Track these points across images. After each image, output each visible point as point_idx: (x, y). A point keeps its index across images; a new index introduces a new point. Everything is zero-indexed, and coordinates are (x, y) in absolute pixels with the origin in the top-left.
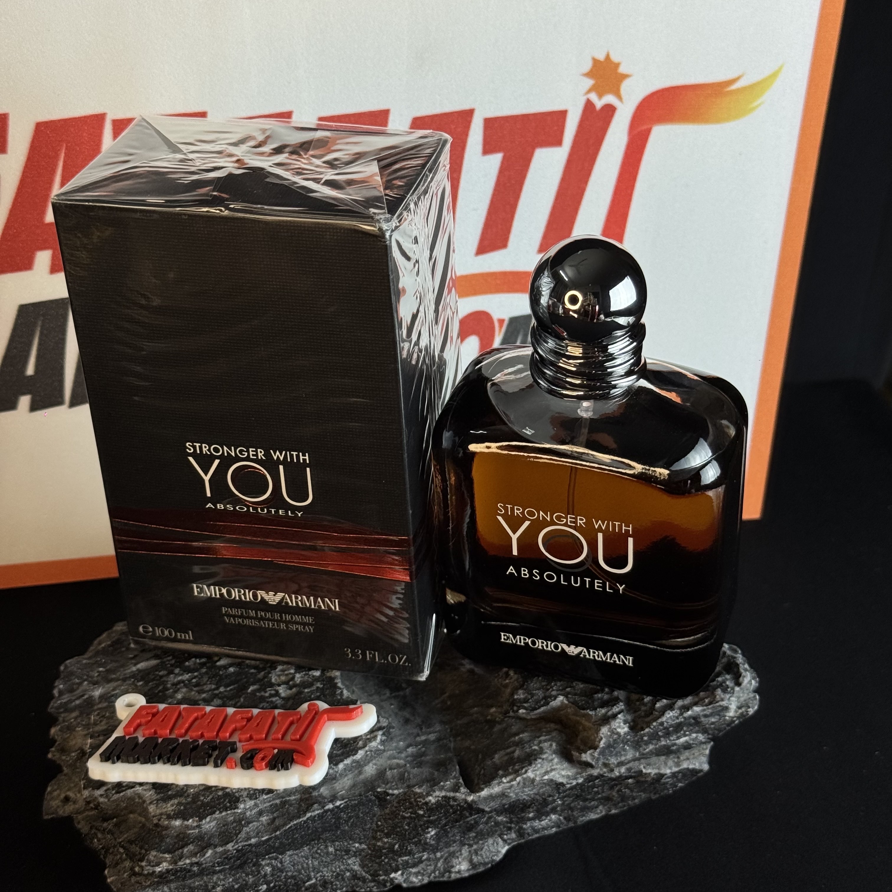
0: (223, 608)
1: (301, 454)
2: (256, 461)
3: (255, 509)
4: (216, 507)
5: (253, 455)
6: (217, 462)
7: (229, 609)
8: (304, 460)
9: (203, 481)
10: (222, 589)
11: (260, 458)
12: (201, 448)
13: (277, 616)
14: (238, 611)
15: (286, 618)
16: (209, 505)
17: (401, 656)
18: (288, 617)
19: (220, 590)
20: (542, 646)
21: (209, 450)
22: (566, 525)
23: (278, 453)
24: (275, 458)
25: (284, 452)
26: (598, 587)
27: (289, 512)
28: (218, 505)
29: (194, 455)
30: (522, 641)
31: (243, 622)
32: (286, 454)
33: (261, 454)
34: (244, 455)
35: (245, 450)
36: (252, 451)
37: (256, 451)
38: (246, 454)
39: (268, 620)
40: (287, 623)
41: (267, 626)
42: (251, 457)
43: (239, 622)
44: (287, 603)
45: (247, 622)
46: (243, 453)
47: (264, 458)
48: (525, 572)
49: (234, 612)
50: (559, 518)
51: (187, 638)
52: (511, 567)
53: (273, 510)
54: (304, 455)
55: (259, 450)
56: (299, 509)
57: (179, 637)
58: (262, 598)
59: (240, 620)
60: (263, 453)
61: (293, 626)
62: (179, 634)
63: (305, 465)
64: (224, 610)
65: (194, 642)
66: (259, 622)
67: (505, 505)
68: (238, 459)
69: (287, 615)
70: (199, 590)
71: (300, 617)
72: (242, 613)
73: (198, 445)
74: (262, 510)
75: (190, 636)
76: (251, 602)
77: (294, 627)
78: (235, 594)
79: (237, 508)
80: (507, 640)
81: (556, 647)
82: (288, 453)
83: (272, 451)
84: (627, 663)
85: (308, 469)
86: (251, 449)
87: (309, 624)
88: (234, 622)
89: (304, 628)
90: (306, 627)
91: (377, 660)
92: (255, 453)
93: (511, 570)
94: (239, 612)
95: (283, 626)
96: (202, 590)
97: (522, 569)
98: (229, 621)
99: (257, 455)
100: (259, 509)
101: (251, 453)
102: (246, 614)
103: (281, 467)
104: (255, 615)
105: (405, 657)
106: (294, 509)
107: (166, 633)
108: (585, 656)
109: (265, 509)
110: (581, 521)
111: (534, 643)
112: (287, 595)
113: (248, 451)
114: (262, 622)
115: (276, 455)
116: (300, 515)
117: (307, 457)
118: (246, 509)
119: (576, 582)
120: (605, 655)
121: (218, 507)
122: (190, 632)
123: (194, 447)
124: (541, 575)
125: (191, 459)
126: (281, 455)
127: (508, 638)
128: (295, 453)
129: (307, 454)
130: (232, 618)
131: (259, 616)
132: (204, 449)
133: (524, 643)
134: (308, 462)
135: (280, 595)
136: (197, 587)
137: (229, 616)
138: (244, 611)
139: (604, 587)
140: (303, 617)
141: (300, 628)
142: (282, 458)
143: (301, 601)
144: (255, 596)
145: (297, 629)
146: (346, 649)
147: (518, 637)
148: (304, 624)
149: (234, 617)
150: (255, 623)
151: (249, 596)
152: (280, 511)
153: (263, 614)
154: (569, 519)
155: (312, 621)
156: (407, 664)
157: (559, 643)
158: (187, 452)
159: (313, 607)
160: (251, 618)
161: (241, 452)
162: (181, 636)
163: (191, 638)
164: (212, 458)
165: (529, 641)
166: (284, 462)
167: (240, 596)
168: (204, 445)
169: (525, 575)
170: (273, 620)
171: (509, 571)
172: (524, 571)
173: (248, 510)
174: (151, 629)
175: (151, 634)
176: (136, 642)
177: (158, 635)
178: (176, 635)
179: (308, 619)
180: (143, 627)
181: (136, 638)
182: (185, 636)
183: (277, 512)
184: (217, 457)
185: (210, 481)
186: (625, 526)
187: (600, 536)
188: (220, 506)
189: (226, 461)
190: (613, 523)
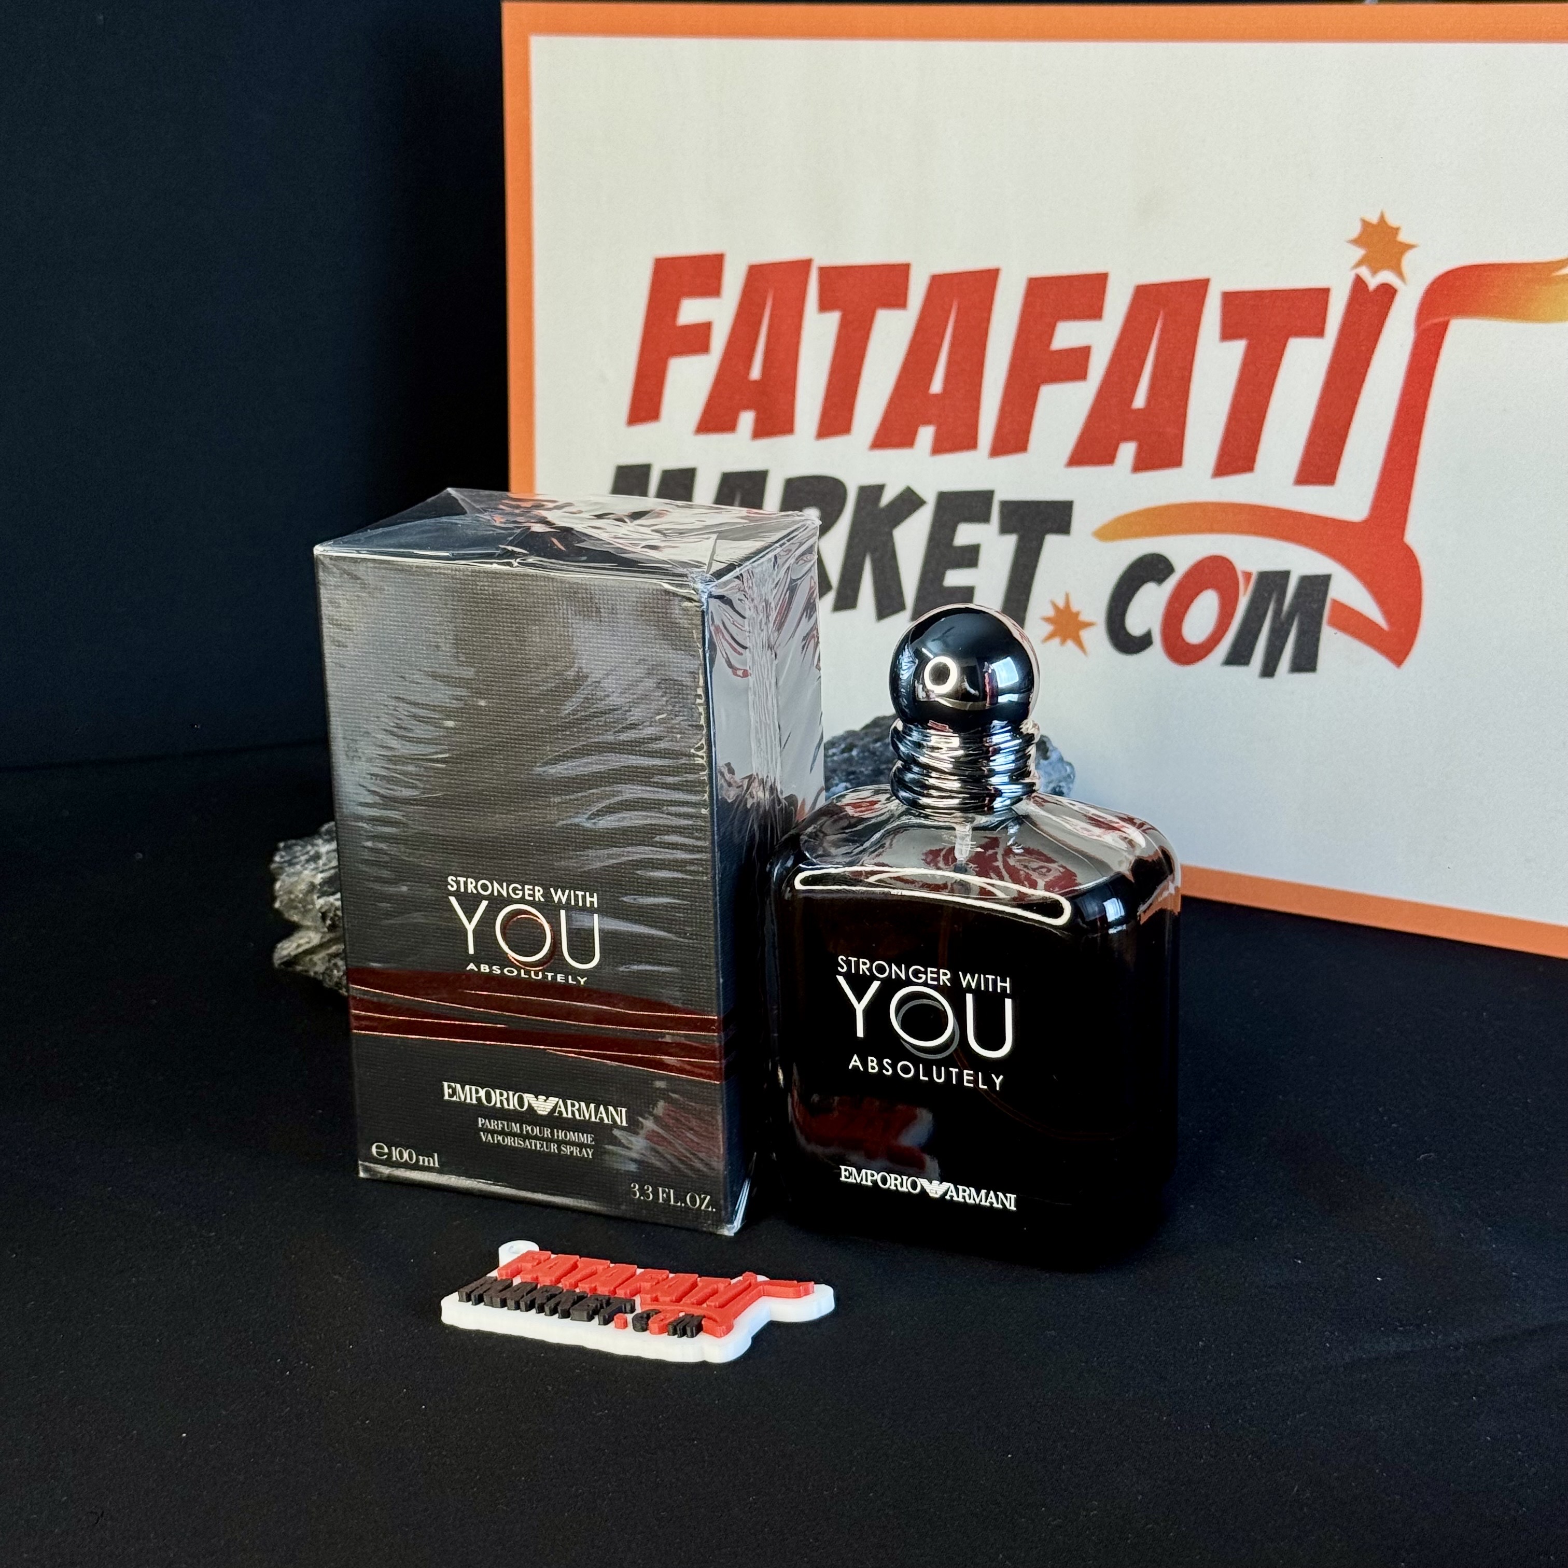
0: (480, 1119)
1: (588, 894)
2: (532, 904)
3: (527, 972)
4: (479, 969)
5: (529, 895)
6: (484, 904)
7: (487, 1121)
10: (480, 1089)
12: (466, 883)
13: (547, 1133)
14: (498, 1125)
15: (558, 1136)
16: (472, 966)
17: (703, 1196)
18: (561, 1135)
19: (477, 1092)
20: (896, 1185)
22: (925, 984)
26: (968, 1081)
28: (482, 966)
29: (457, 894)
30: (869, 1178)
31: (504, 1141)
32: (569, 895)
33: (539, 895)
34: (518, 894)
37: (533, 890)
38: (521, 893)
39: (536, 1138)
40: (560, 1143)
41: (533, 1148)
43: (498, 1141)
44: (560, 1113)
45: (509, 1141)
47: (542, 900)
48: (873, 1064)
49: (493, 1125)
50: (916, 973)
51: (432, 1165)
52: (855, 1057)
56: (583, 973)
57: (421, 1163)
58: (530, 1105)
59: (500, 1138)
61: (566, 1148)
62: (421, 1158)
64: (481, 1121)
65: (440, 1171)
66: (524, 1142)
67: (847, 958)
69: (560, 1131)
70: (450, 1091)
71: (576, 1134)
72: (503, 1128)
73: (462, 880)
74: (536, 974)
75: (434, 1161)
76: (515, 1110)
77: (567, 1150)
78: (497, 1098)
79: (505, 971)
80: (849, 1178)
81: (914, 1185)
84: (1007, 1205)
87: (587, 1146)
88: (492, 1141)
89: (581, 1152)
90: (584, 1150)
91: (672, 1202)
93: (855, 1061)
94: (500, 1126)
95: (554, 1148)
96: (454, 1092)
97: (870, 1058)
98: (486, 1139)
99: (533, 896)
100: (532, 973)
101: (527, 892)
102: (508, 1128)
104: (519, 1131)
105: (708, 1197)
106: (576, 973)
107: (406, 1156)
108: (952, 1197)
109: (540, 973)
110: (945, 977)
111: (884, 1181)
112: (561, 1100)
113: (523, 890)
114: (527, 1141)
116: (582, 983)
118: (516, 973)
119: (939, 1077)
120: (978, 1193)
121: (482, 970)
122: (436, 1155)
123: (458, 883)
124: (894, 1066)
125: (453, 899)
127: (851, 1174)
130: (489, 1135)
131: (525, 1132)
133: (872, 1181)
135: (553, 1101)
136: (449, 1087)
137: (487, 1131)
138: (505, 1123)
139: (976, 1081)
140: (580, 1134)
141: (576, 1151)
143: (579, 1110)
144: (521, 1101)
145: (572, 1152)
146: (632, 1185)
147: (864, 1171)
148: (581, 1146)
149: (493, 1132)
150: (518, 1143)
151: (512, 1103)
153: (529, 1128)
154: (929, 975)
155: (591, 1142)
156: (710, 1209)
157: (917, 1178)
158: (448, 890)
159: (593, 1119)
160: (514, 1135)
161: (515, 889)
162: (424, 1160)
163: (437, 1165)
164: (478, 898)
165: (878, 1177)
166: (568, 907)
167: (501, 1102)
168: (470, 880)
169: (873, 1068)
170: (542, 1139)
171: (853, 1063)
172: (872, 1061)
174: (386, 1150)
175: (386, 1157)
176: (367, 1170)
177: (394, 1159)
178: (418, 1160)
179: (587, 1139)
180: (377, 1147)
181: (367, 1164)
182: (429, 1163)
183: (554, 978)
184: (485, 898)
185: (474, 931)
186: (1001, 982)
187: (969, 998)
188: (485, 968)
189: (497, 903)
190: (984, 977)
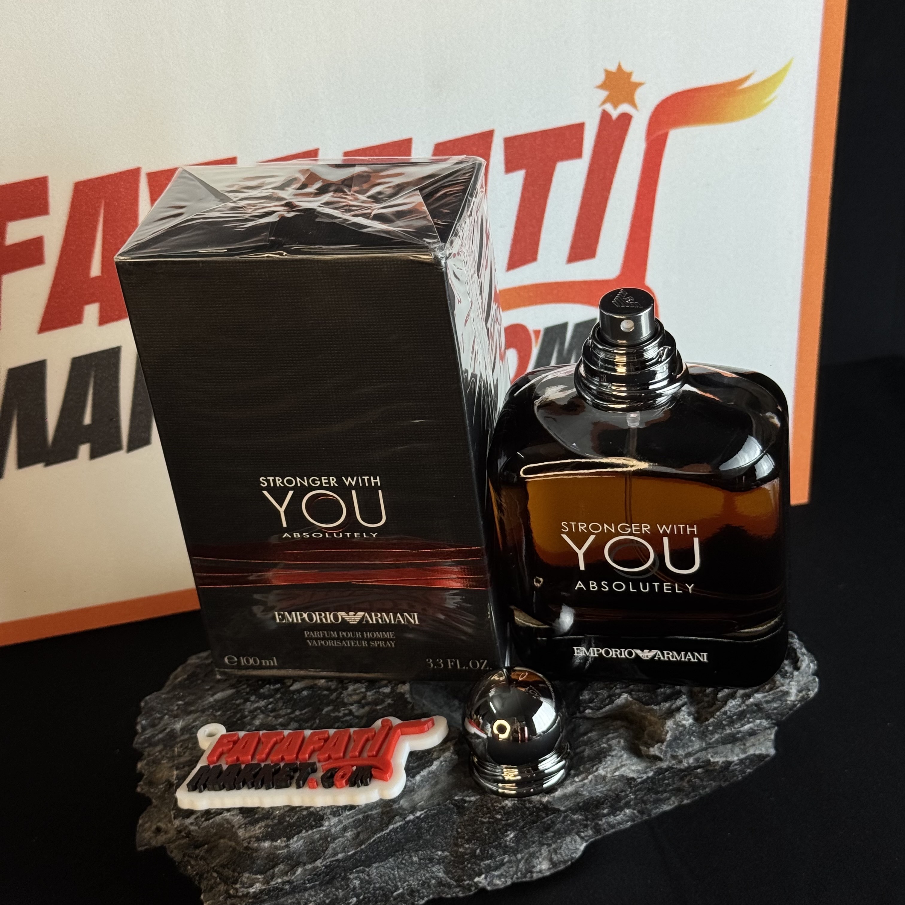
0: (305, 632)
1: (372, 478)
2: (329, 489)
3: (330, 534)
4: (292, 535)
5: (326, 483)
6: (291, 493)
7: (311, 633)
8: (376, 483)
9: (279, 512)
10: (303, 613)
11: (332, 485)
12: (274, 481)
13: (358, 635)
14: (320, 634)
15: (367, 636)
16: (286, 535)
17: (481, 660)
18: (369, 635)
19: (301, 615)
20: (616, 655)
21: (283, 482)
22: (631, 534)
23: (349, 479)
24: (347, 484)
25: (355, 478)
26: (668, 589)
27: (364, 534)
28: (294, 534)
29: (268, 489)
30: (596, 652)
31: (325, 643)
32: (357, 480)
33: (333, 481)
34: (317, 483)
35: (318, 479)
36: (325, 479)
37: (329, 479)
38: (319, 482)
39: (350, 639)
40: (368, 640)
41: (349, 645)
42: (324, 485)
43: (322, 644)
44: (367, 621)
45: (329, 643)
46: (316, 482)
47: (336, 485)
49: (316, 634)
50: (623, 528)
51: (272, 664)
53: (348, 534)
54: (375, 478)
55: (331, 478)
56: (374, 530)
57: (264, 664)
58: (343, 619)
59: (323, 642)
60: (335, 480)
61: (374, 643)
62: (263, 661)
63: (377, 487)
64: (306, 634)
65: (279, 668)
66: (341, 642)
67: (568, 523)
68: (312, 489)
69: (368, 633)
70: (280, 617)
71: (381, 633)
72: (324, 635)
73: (271, 479)
74: (338, 534)
75: (275, 662)
76: (332, 623)
77: (376, 644)
78: (316, 617)
79: (313, 535)
81: (630, 653)
82: (359, 478)
83: (343, 478)
84: (702, 659)
85: (380, 492)
86: (323, 478)
87: (390, 640)
88: (316, 645)
89: (385, 644)
90: (387, 642)
91: (459, 667)
92: (327, 481)
94: (322, 634)
95: (364, 644)
96: (284, 617)
98: (312, 643)
99: (329, 483)
100: (335, 534)
101: (324, 481)
102: (328, 635)
103: (354, 492)
104: (336, 636)
105: (485, 661)
106: (369, 531)
107: (251, 661)
108: (659, 658)
109: (341, 534)
110: (646, 528)
111: (607, 653)
112: (366, 614)
113: (320, 480)
114: (344, 642)
115: (348, 481)
116: (374, 537)
117: (378, 480)
118: (321, 535)
120: (679, 654)
121: (295, 536)
122: (275, 658)
123: (268, 481)
124: (609, 585)
125: (265, 493)
126: (353, 480)
127: (581, 651)
128: (366, 478)
129: (378, 477)
130: (314, 641)
131: (341, 636)
132: (278, 482)
133: (598, 654)
134: (379, 485)
135: (360, 614)
136: (279, 615)
137: (311, 639)
138: (326, 633)
139: (673, 589)
140: (384, 633)
141: (382, 644)
142: (353, 484)
143: (381, 618)
144: (336, 618)
145: (379, 645)
146: (427, 660)
147: (591, 649)
148: (385, 640)
149: (317, 639)
150: (337, 644)
151: (330, 618)
152: (355, 534)
153: (345, 634)
154: (634, 528)
155: (393, 637)
156: (488, 668)
158: (261, 486)
159: (393, 622)
160: (334, 639)
161: (313, 481)
162: (266, 663)
163: (276, 664)
164: (286, 490)
165: (603, 651)
166: (357, 487)
167: (321, 620)
168: (277, 478)
170: (356, 639)
173: (324, 535)
174: (236, 659)
175: (236, 663)
176: (222, 673)
177: (243, 664)
178: (261, 663)
179: (389, 635)
180: (228, 658)
181: (222, 670)
182: (270, 663)
183: (352, 536)
184: (291, 489)
185: (285, 512)
186: (689, 528)
187: (666, 540)
188: (297, 535)
189: (300, 492)
190: (677, 526)
